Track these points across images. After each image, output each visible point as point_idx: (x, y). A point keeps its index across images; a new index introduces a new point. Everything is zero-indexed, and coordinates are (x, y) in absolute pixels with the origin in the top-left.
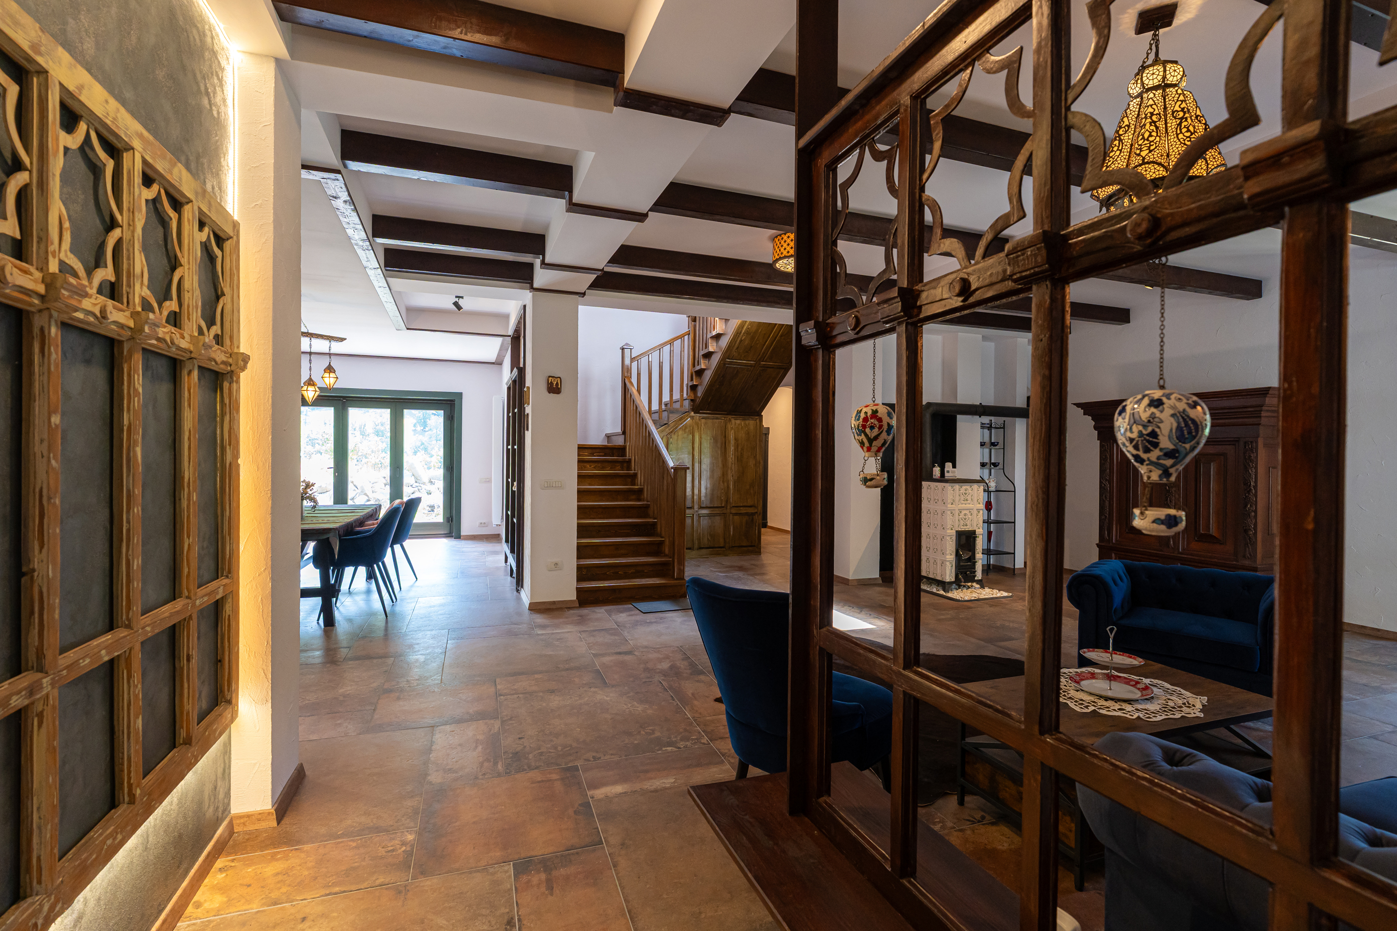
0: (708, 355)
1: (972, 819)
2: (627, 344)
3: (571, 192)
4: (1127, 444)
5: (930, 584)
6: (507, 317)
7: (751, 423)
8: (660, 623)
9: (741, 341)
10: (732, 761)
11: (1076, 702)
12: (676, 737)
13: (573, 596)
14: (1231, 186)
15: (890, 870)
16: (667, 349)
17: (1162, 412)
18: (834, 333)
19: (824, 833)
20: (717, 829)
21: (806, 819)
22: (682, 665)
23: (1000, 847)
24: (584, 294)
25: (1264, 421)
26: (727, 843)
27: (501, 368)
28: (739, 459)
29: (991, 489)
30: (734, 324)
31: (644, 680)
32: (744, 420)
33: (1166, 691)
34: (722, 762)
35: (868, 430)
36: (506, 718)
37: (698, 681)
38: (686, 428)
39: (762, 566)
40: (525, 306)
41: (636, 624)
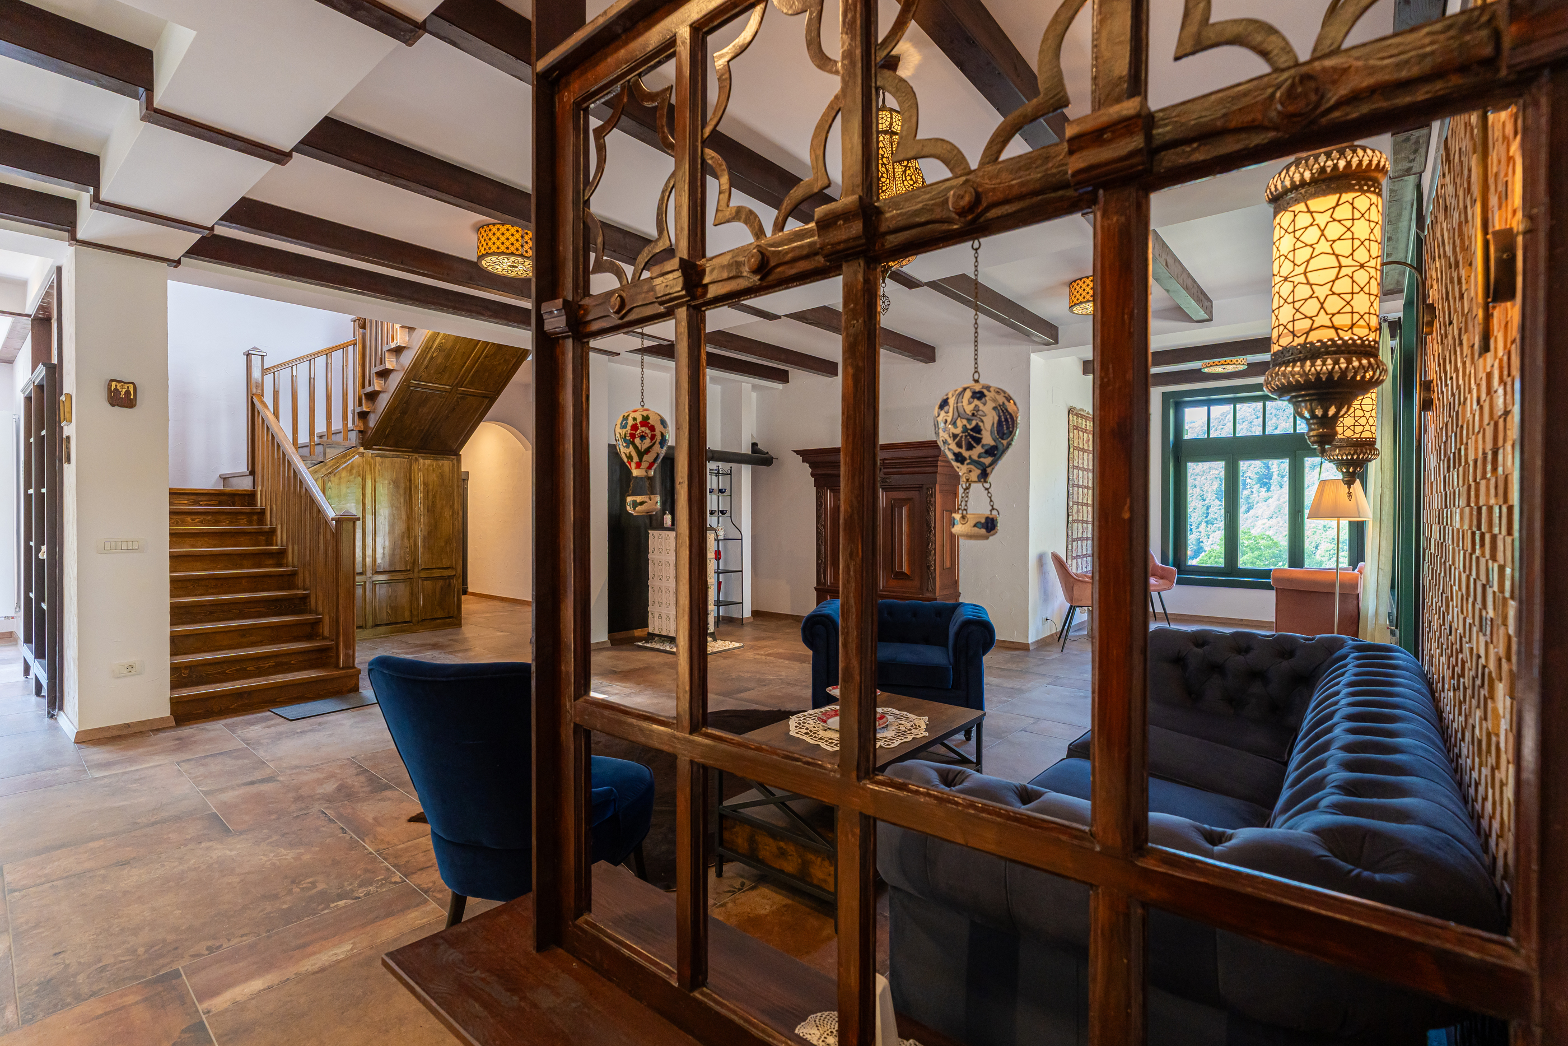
0: (384, 374)
1: (732, 889)
2: (255, 349)
3: (150, 89)
4: (950, 441)
5: (663, 642)
6: (22, 285)
7: (446, 464)
8: (319, 730)
9: (432, 358)
10: (439, 896)
11: (826, 741)
12: (351, 884)
13: (165, 711)
14: (1050, 165)
15: (676, 985)
16: (321, 361)
17: (985, 404)
18: (590, 317)
19: (585, 962)
20: (434, 1004)
21: (560, 951)
22: (357, 782)
23: (763, 912)
24: (178, 262)
25: (939, 469)
26: (451, 1020)
27: (12, 369)
28: (431, 509)
29: (719, 538)
30: (422, 335)
31: (295, 814)
32: (436, 459)
33: (896, 716)
34: (426, 901)
35: (637, 441)
36: (25, 927)
37: (383, 800)
38: (352, 468)
39: (465, 640)
40: (59, 270)
41: (279, 736)
